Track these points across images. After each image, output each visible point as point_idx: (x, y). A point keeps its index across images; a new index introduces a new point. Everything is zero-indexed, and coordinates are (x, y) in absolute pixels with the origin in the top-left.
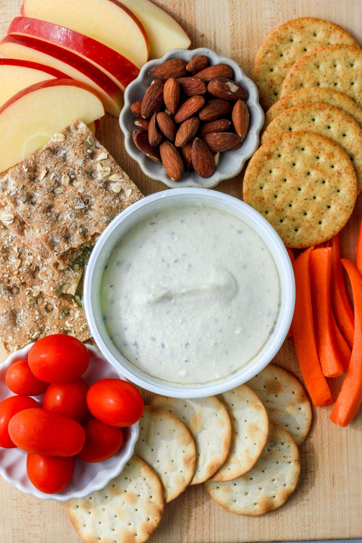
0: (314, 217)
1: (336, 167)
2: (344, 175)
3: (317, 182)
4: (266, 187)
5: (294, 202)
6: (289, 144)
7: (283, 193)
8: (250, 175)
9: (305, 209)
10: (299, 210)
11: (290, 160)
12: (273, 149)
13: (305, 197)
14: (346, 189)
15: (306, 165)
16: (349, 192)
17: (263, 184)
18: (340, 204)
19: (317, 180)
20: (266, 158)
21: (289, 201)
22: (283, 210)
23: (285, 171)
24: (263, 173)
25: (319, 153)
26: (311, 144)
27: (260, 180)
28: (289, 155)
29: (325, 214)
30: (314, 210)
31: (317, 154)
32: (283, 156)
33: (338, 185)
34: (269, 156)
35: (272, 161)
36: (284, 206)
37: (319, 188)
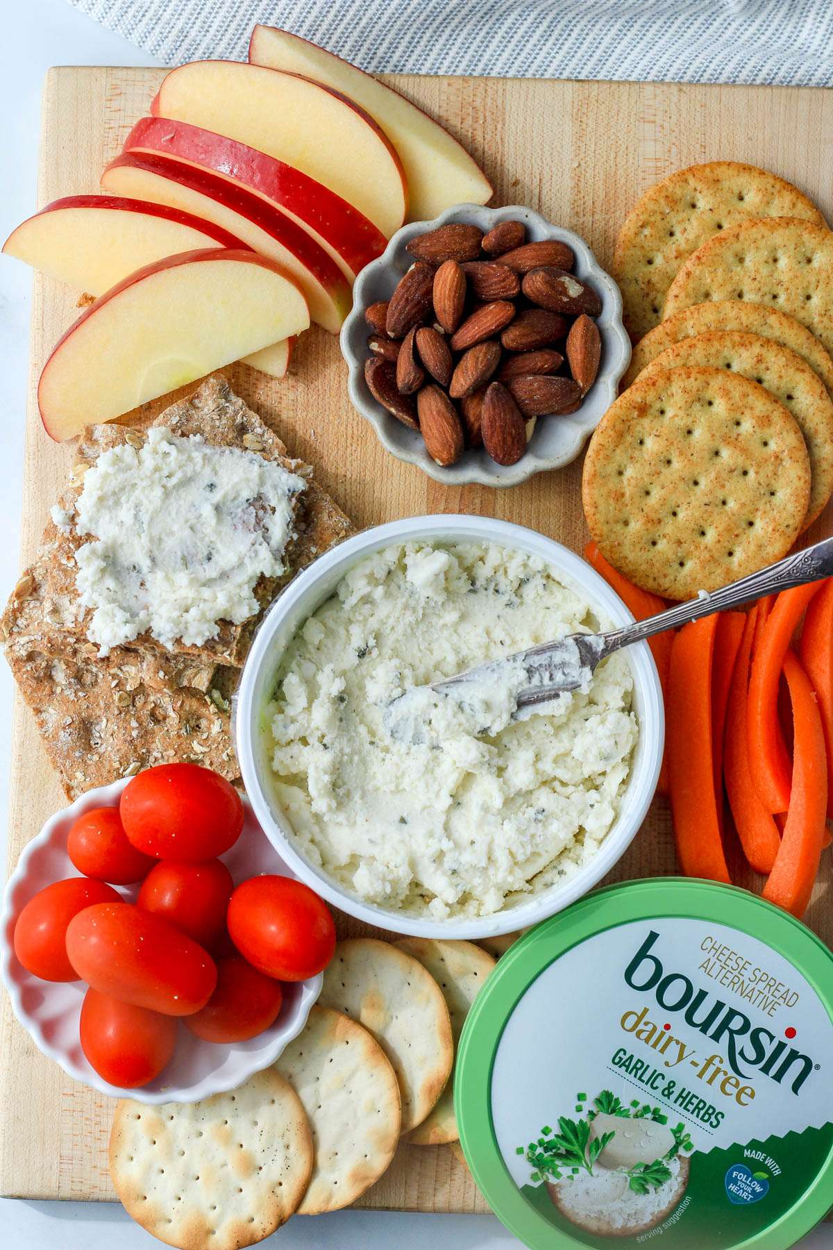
0: (719, 541)
1: (773, 446)
2: (787, 463)
3: (732, 471)
4: (630, 472)
5: (684, 506)
6: (685, 391)
7: (663, 488)
8: (600, 445)
9: (702, 523)
10: (692, 525)
11: (682, 422)
12: (651, 397)
13: (707, 501)
14: (789, 491)
15: (713, 435)
16: (793, 499)
17: (625, 466)
18: (774, 520)
19: (733, 467)
20: (636, 413)
21: (673, 504)
22: (660, 521)
23: (672, 443)
24: (627, 444)
25: (743, 413)
26: (726, 393)
27: (620, 456)
28: (681, 413)
29: (743, 538)
30: (721, 528)
31: (738, 416)
32: (670, 413)
33: (773, 482)
34: (643, 410)
35: (646, 422)
36: (663, 513)
37: (734, 484)
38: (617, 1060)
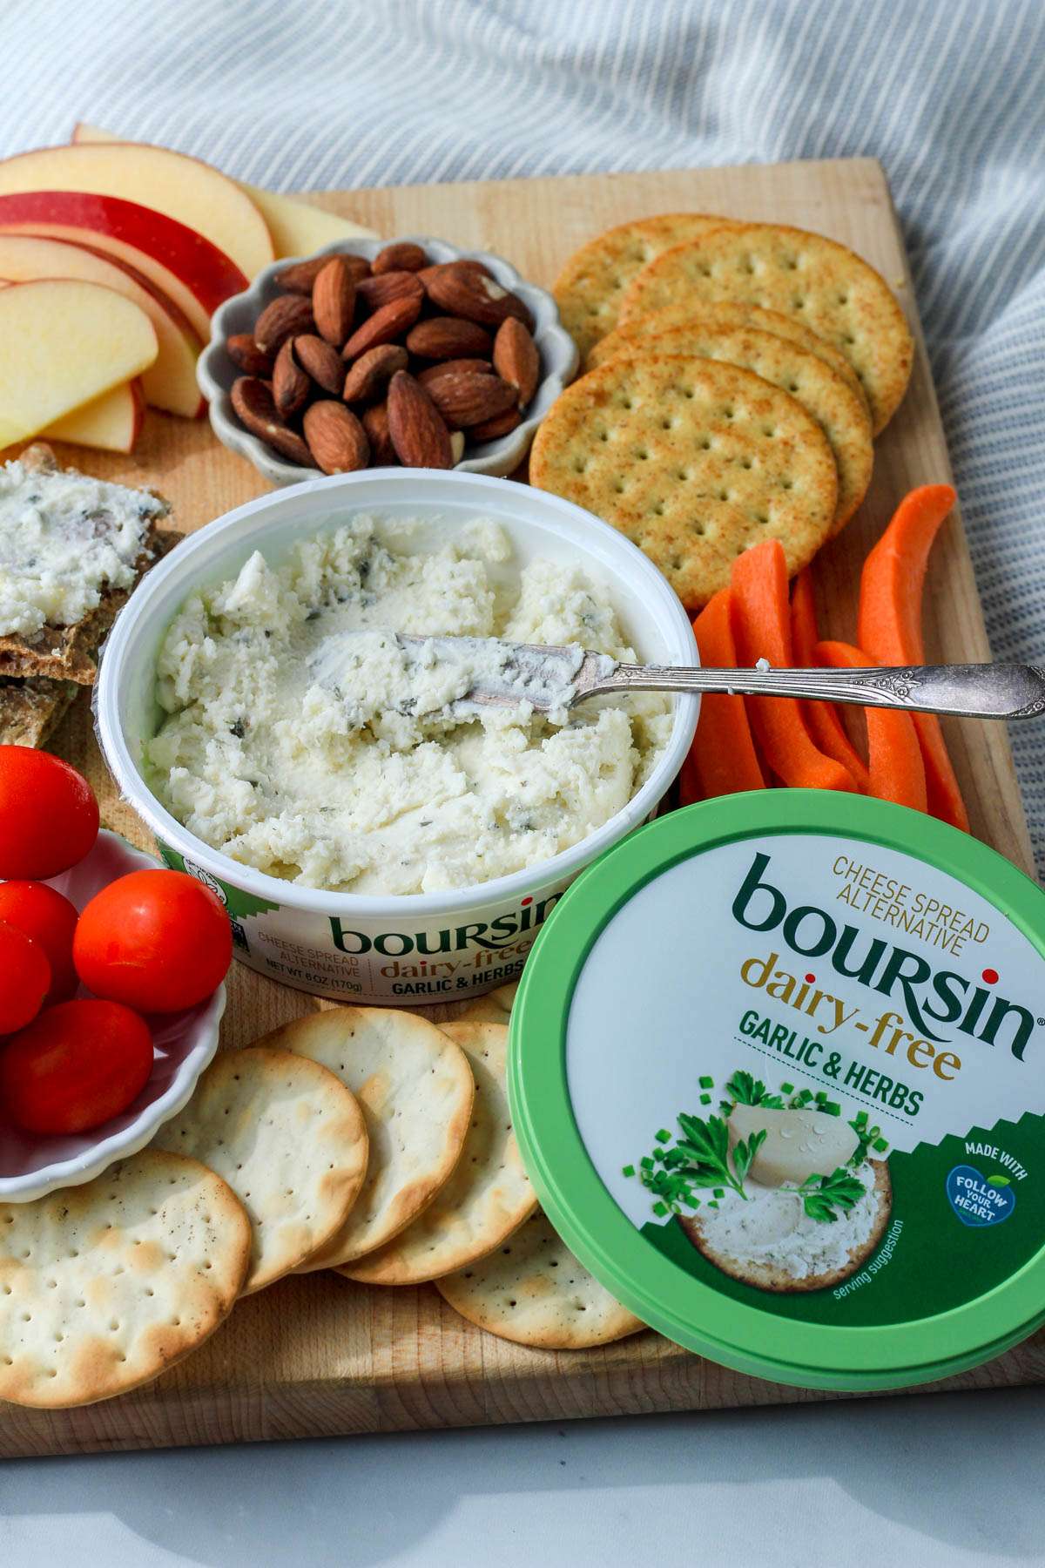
0: (723, 536)
1: (779, 433)
2: (801, 448)
3: (729, 461)
4: (592, 466)
5: (670, 501)
6: (653, 376)
7: (639, 480)
8: (549, 433)
9: (699, 518)
10: (685, 520)
11: (655, 411)
12: (610, 385)
13: (699, 492)
14: (808, 478)
15: (698, 424)
16: (815, 486)
17: (586, 460)
18: (794, 508)
19: (729, 456)
20: (591, 401)
21: (656, 499)
22: (640, 516)
23: (644, 433)
24: (584, 435)
25: (733, 399)
26: (708, 380)
27: (575, 446)
28: (652, 401)
29: (755, 532)
30: (724, 520)
31: (727, 402)
32: (637, 402)
33: (785, 471)
34: (601, 398)
35: (607, 413)
36: (642, 507)
37: (732, 474)
38: (747, 1027)
